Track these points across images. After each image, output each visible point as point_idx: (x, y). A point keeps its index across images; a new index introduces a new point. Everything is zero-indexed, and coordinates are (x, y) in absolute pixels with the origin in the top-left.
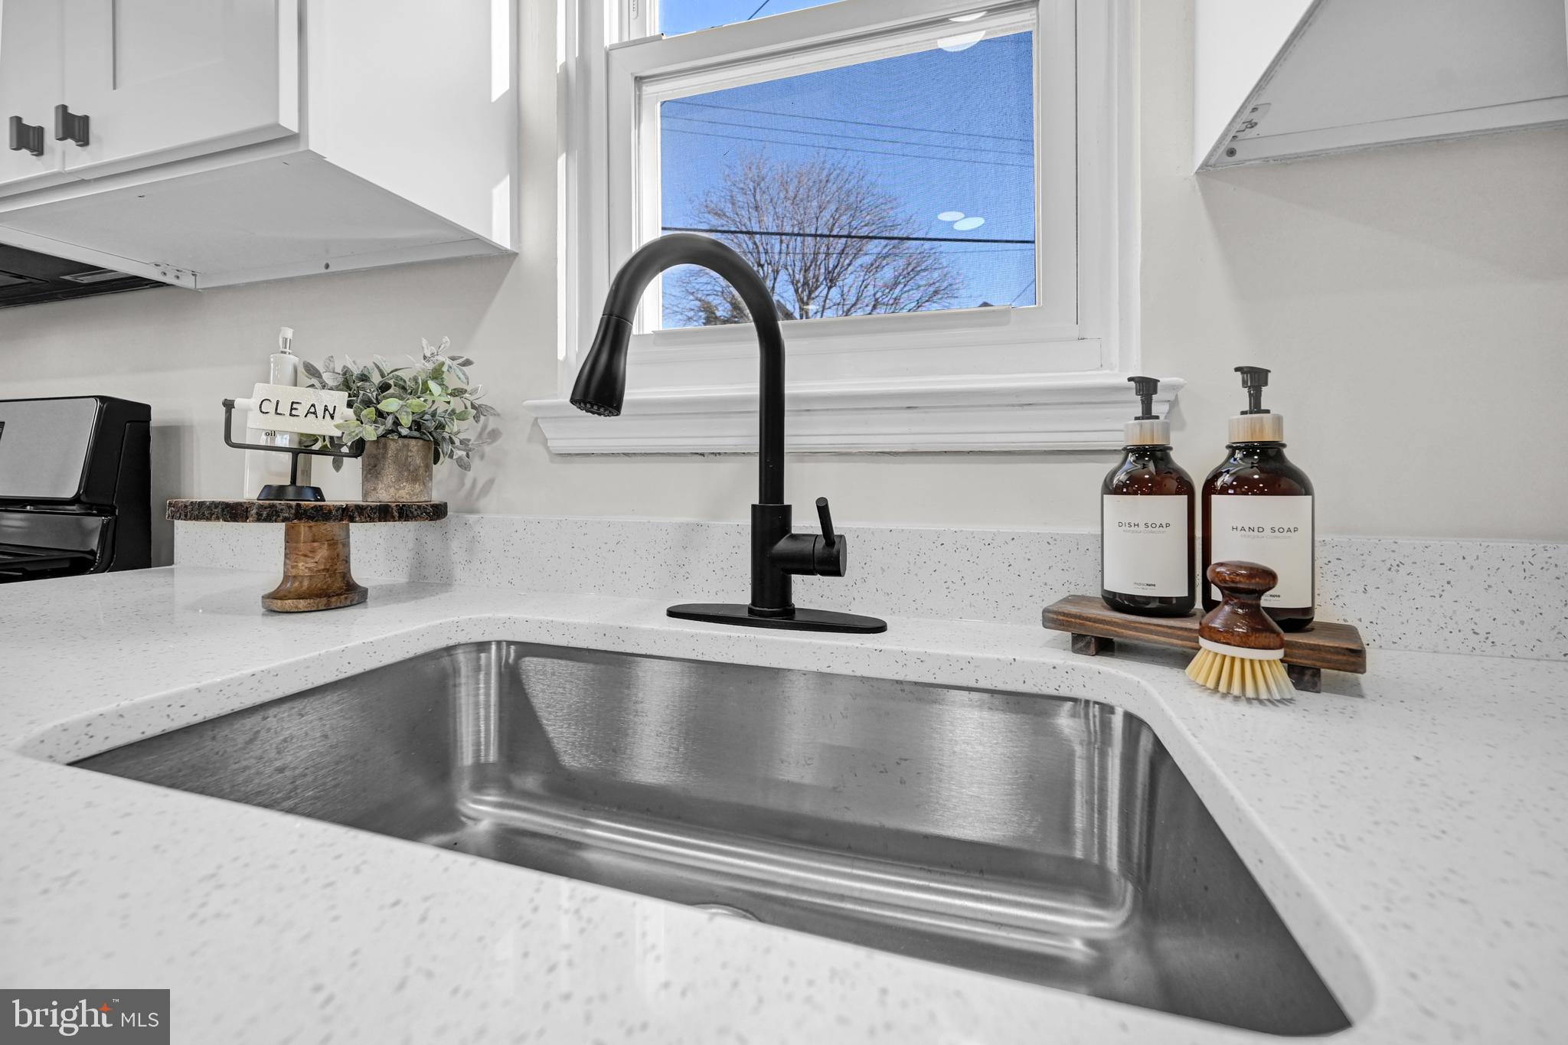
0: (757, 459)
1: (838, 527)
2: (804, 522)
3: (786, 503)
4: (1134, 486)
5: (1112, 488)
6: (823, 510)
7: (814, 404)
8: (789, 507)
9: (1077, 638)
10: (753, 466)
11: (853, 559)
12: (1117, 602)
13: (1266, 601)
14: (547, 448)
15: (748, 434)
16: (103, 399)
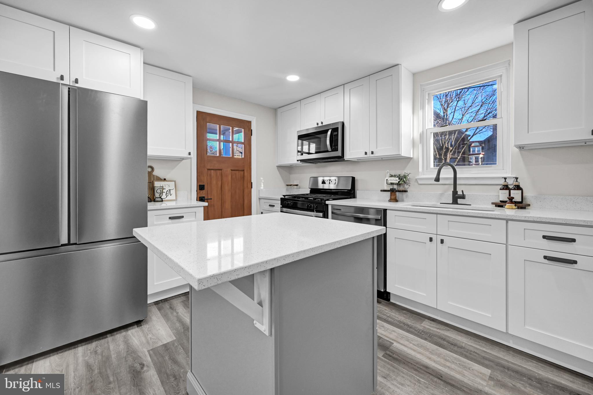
0: (453, 185)
1: (464, 194)
2: (460, 193)
3: (457, 190)
4: (503, 189)
5: (501, 189)
6: (463, 191)
7: (460, 178)
8: (457, 191)
9: (496, 205)
10: (452, 186)
11: (466, 197)
12: (501, 201)
13: (513, 200)
14: (418, 183)
15: (452, 182)
16: (352, 177)
